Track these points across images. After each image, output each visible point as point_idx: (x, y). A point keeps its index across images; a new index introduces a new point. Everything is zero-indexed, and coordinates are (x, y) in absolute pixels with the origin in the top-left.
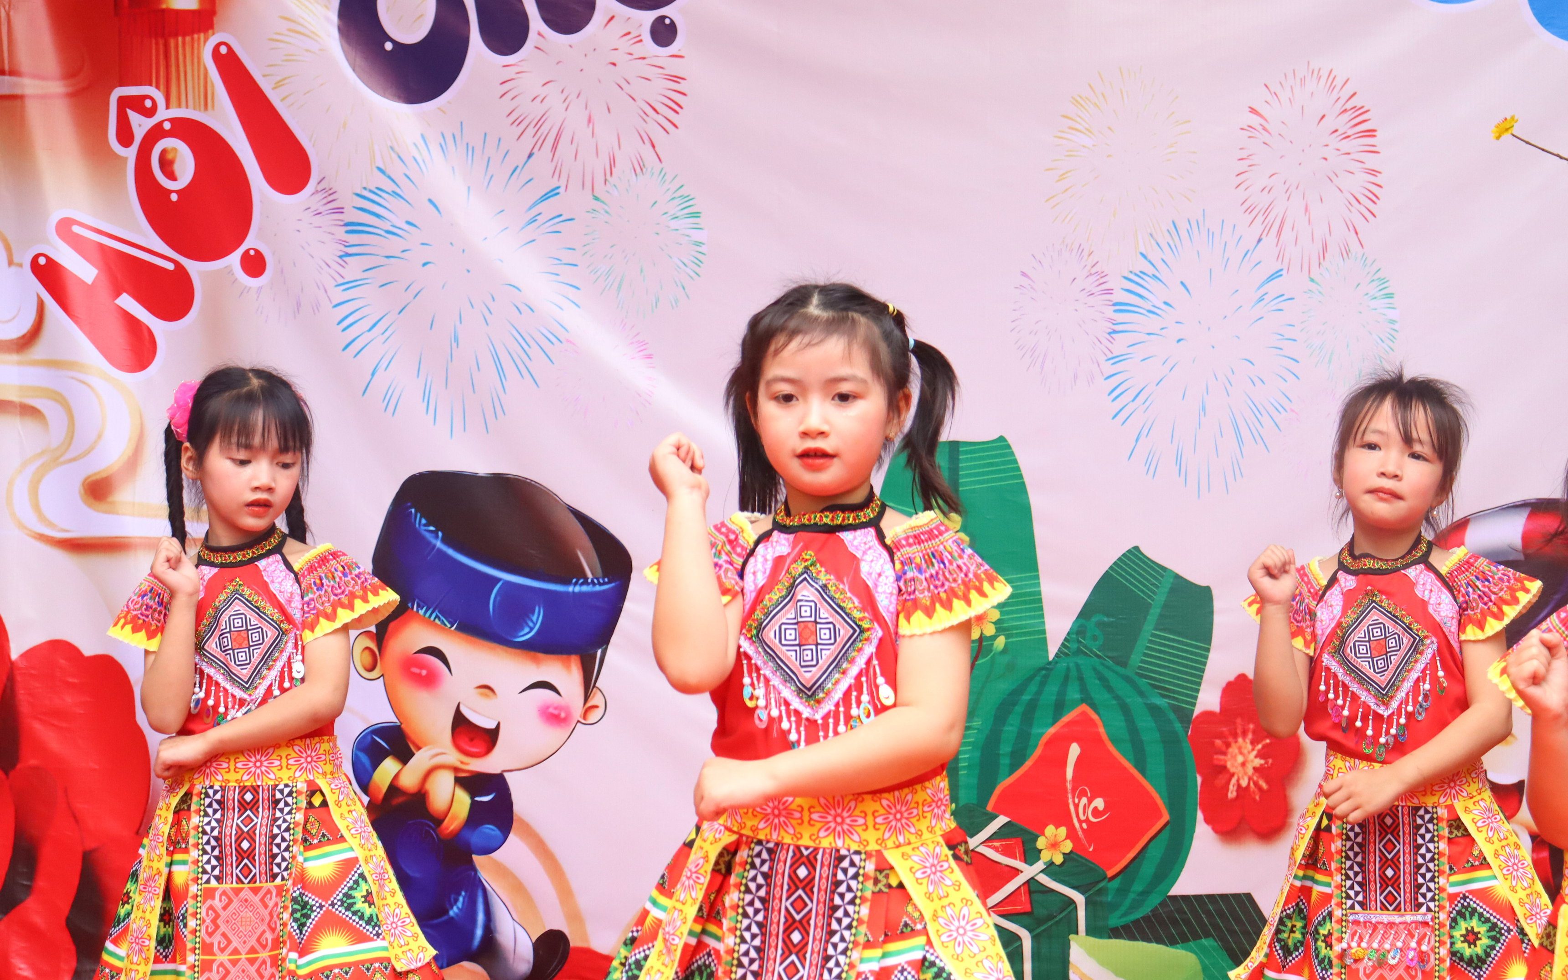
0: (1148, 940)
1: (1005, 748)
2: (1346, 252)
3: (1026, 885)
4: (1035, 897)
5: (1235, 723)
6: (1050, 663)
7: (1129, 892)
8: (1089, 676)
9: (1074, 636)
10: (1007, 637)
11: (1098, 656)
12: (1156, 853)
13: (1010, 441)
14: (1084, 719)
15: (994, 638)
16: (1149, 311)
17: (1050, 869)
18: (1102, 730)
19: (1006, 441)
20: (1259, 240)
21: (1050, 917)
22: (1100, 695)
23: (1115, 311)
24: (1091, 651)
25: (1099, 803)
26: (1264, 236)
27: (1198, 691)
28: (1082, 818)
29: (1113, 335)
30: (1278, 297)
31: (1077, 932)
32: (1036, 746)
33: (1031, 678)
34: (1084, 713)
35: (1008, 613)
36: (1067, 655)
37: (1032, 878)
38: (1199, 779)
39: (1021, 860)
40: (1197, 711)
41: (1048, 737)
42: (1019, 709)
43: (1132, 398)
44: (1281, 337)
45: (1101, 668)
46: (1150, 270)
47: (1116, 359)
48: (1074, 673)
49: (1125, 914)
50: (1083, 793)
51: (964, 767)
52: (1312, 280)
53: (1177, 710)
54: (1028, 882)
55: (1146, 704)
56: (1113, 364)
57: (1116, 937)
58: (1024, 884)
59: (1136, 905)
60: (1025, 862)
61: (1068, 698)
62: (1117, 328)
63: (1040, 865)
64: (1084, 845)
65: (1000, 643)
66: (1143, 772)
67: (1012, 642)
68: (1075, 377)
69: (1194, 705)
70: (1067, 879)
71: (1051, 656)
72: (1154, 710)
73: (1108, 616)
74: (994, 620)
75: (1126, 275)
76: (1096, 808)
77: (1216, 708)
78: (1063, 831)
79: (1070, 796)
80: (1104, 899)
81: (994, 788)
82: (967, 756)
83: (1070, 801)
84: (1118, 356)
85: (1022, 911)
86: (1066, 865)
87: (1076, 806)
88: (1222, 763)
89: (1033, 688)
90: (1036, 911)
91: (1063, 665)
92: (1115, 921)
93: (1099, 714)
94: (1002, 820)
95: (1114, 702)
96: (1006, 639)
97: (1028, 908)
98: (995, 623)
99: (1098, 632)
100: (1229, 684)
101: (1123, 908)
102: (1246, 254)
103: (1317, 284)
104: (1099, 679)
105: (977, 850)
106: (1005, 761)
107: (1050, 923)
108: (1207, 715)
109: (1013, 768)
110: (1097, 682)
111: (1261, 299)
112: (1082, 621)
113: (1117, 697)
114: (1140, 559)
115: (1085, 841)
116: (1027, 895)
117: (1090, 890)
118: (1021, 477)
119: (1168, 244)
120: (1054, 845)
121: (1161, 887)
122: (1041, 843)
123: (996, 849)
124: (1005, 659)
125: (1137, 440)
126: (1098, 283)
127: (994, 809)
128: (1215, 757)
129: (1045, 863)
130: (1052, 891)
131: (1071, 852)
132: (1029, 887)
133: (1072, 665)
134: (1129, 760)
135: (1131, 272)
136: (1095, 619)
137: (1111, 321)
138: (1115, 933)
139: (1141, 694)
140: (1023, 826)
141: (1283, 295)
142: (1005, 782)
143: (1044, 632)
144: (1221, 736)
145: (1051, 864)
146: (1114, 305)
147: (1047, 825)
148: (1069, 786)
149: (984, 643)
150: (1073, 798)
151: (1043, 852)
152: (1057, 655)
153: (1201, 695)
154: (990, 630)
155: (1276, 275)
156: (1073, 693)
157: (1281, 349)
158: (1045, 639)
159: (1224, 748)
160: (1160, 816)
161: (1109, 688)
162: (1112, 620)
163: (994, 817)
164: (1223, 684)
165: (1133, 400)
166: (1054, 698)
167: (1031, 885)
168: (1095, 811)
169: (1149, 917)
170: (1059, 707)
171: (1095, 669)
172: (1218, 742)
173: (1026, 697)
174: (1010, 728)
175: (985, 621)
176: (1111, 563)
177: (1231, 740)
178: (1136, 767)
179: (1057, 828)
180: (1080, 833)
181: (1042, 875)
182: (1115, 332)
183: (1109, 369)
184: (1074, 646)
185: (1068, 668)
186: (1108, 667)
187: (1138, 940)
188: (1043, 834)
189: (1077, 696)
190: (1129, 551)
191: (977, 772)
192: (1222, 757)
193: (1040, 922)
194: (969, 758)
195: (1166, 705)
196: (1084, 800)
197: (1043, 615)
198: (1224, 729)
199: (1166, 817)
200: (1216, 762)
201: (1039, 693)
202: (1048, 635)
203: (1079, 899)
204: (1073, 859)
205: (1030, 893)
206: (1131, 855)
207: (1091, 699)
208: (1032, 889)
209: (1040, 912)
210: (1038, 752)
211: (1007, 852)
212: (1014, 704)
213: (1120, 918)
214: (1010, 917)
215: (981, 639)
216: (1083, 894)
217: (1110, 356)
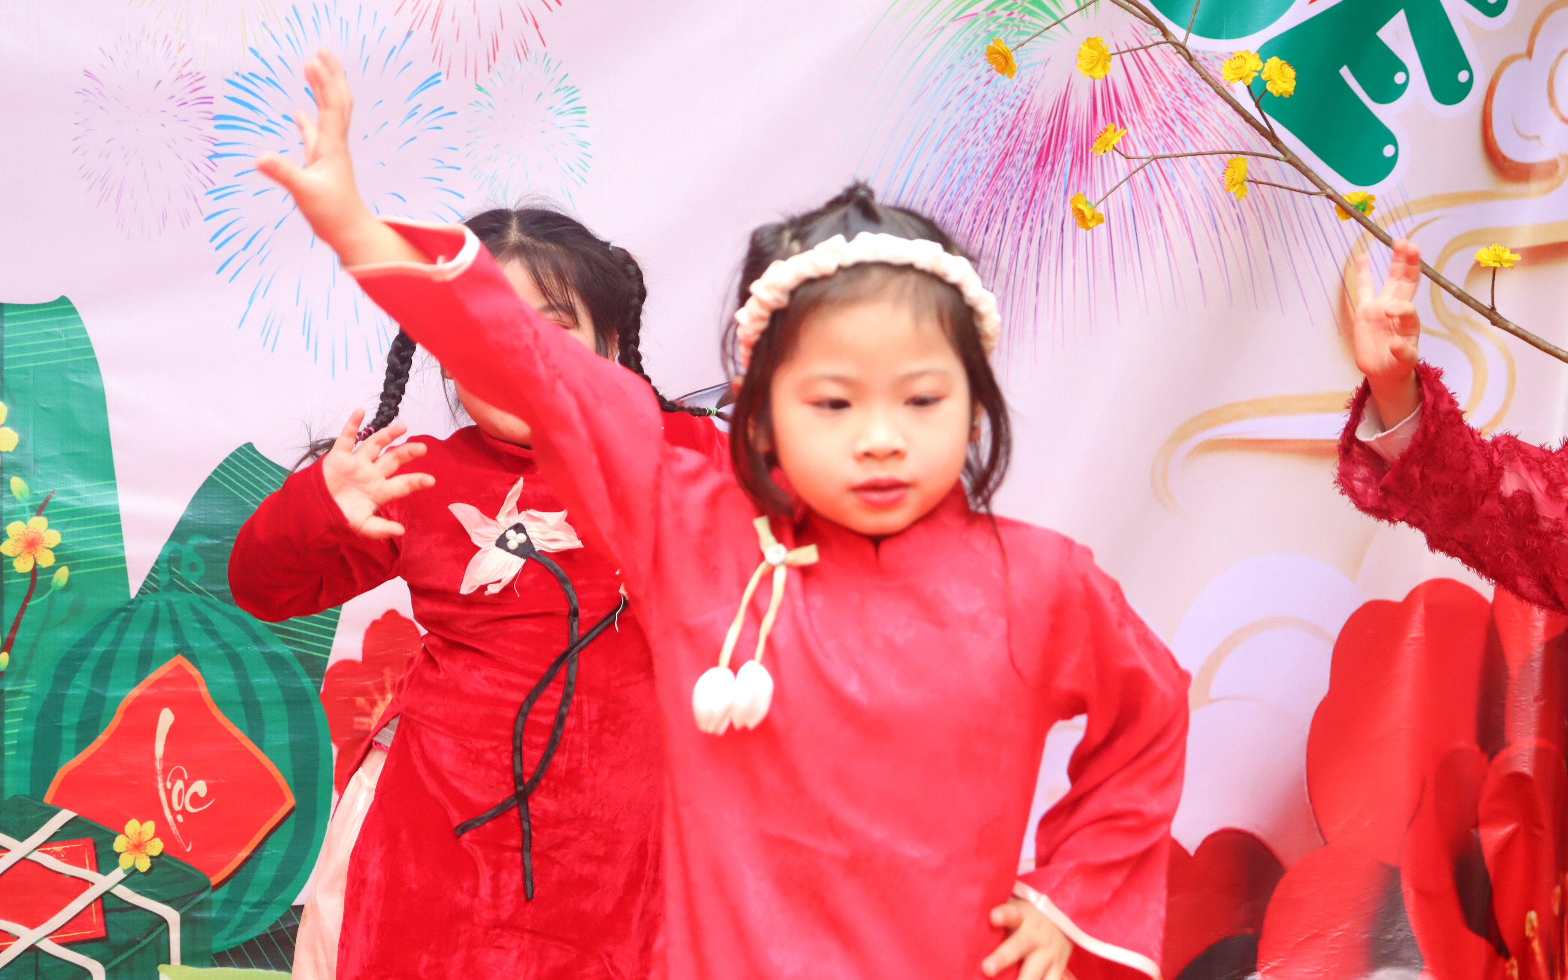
0: (265, 966)
1: (70, 718)
2: (523, 52)
3: (99, 900)
4: (111, 917)
5: (382, 674)
6: (131, 602)
7: (240, 903)
8: (186, 617)
9: (165, 565)
10: (71, 568)
11: (199, 592)
12: (275, 851)
13: (75, 303)
14: (180, 677)
15: (52, 570)
16: (264, 128)
17: (132, 878)
18: (203, 690)
19: (69, 303)
20: (409, 34)
21: (132, 943)
22: (200, 643)
23: (216, 127)
24: (188, 584)
25: (200, 787)
26: (414, 28)
27: (333, 634)
28: (177, 808)
29: (215, 160)
30: (435, 111)
31: (168, 961)
32: (112, 714)
33: (105, 624)
34: (179, 668)
35: (73, 535)
36: (154, 590)
37: (108, 892)
38: (335, 751)
39: (91, 869)
40: (332, 661)
41: (130, 701)
42: (89, 665)
43: (242, 246)
44: (440, 164)
45: (202, 607)
46: (263, 72)
47: (219, 192)
48: (165, 615)
49: (235, 934)
50: (178, 775)
51: (12, 747)
52: (480, 88)
53: (303, 659)
54: (101, 897)
55: (263, 653)
56: (216, 199)
57: (222, 965)
58: (95, 900)
59: (248, 921)
60: (98, 870)
61: (156, 648)
62: (220, 150)
63: (118, 874)
64: (177, 844)
65: (62, 575)
66: (259, 743)
67: (79, 575)
68: (165, 217)
69: (328, 652)
70: (155, 891)
71: (133, 593)
72: (275, 661)
73: (210, 537)
74: (52, 546)
75: (230, 78)
76: (195, 794)
77: (357, 656)
78: (150, 827)
79: (160, 779)
80: (205, 915)
81: (54, 772)
82: (16, 731)
83: (160, 785)
84: (222, 189)
85: (93, 937)
86: (154, 871)
87: (169, 792)
88: (365, 727)
89: (108, 636)
90: (112, 936)
91: (150, 604)
92: (220, 943)
93: (199, 668)
94: (65, 815)
95: (220, 652)
96: (70, 570)
97: (101, 932)
98: (53, 550)
99: (197, 559)
100: (375, 624)
101: (232, 927)
102: (392, 52)
103: (486, 93)
104: (200, 622)
105: (29, 857)
106: (69, 736)
107: (131, 952)
108: (346, 665)
109: (82, 743)
110: (197, 625)
111: (412, 114)
112: (177, 545)
113: (224, 646)
114: (254, 460)
115: (180, 840)
116: (100, 915)
117: (186, 904)
118: (91, 351)
119: (287, 36)
120: (138, 847)
121: (282, 896)
122: (120, 844)
123: (57, 855)
124: (69, 598)
125: (250, 302)
126: (191, 88)
127: (55, 799)
128: (357, 719)
129: (125, 871)
130: (135, 907)
131: (162, 854)
132: (103, 904)
133: (162, 604)
134: (241, 728)
135: (237, 74)
136: (194, 541)
137: (211, 140)
138: (221, 959)
139: (257, 640)
140: (95, 824)
141: (441, 108)
142: (69, 763)
143: (122, 560)
144: (363, 692)
145: (134, 871)
146: (215, 118)
147: (128, 819)
148: (158, 766)
149: (39, 578)
150: (165, 780)
151: (122, 857)
152: (141, 592)
153: (337, 640)
154: (46, 559)
155: (432, 81)
156: (164, 641)
157: (440, 180)
158: (125, 570)
159: (368, 708)
160: (283, 800)
161: (213, 633)
162: (216, 542)
163: (53, 813)
164: (367, 624)
165: (244, 249)
166: (138, 648)
167: (106, 901)
168: (196, 800)
169: (267, 935)
170: (145, 660)
171: (194, 609)
172: (360, 701)
173: (99, 649)
174: (77, 691)
175: (39, 548)
176: (214, 466)
177: (377, 696)
178: (251, 738)
179: (141, 823)
180: (174, 829)
181: (120, 886)
182: (217, 155)
183: (210, 205)
184: (164, 578)
185: (157, 610)
186: (212, 606)
187: (252, 967)
188: (123, 832)
189: (170, 645)
190: (240, 450)
191: (30, 752)
192: (365, 720)
193: (118, 950)
194: (19, 734)
195: (291, 653)
196: (180, 784)
197: (121, 537)
198: (369, 683)
199: (291, 801)
200: (356, 727)
201: (117, 642)
202: (129, 565)
203: (172, 916)
204: (164, 864)
205: (104, 911)
206: (244, 854)
207: (189, 648)
208: (107, 906)
209: (118, 936)
210: (115, 721)
211: (73, 858)
212: (83, 658)
213: (228, 939)
214: (76, 947)
215: (34, 572)
216: (177, 909)
217: (211, 188)
